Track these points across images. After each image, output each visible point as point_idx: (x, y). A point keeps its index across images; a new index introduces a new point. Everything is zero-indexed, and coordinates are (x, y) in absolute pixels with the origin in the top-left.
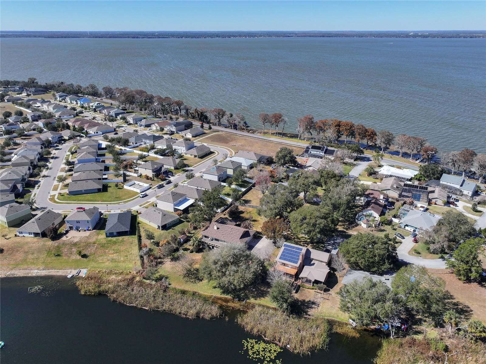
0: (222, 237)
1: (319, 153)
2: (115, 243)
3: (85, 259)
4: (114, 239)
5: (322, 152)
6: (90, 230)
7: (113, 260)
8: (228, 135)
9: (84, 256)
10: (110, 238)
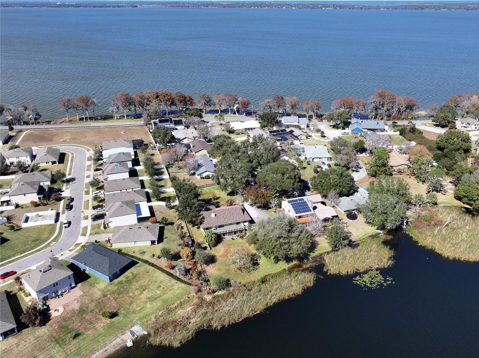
0: (227, 221)
1: (169, 125)
2: (129, 281)
3: (116, 318)
4: (122, 278)
5: (172, 124)
6: (74, 287)
7: (152, 299)
8: (41, 132)
9: (113, 315)
10: (116, 281)
